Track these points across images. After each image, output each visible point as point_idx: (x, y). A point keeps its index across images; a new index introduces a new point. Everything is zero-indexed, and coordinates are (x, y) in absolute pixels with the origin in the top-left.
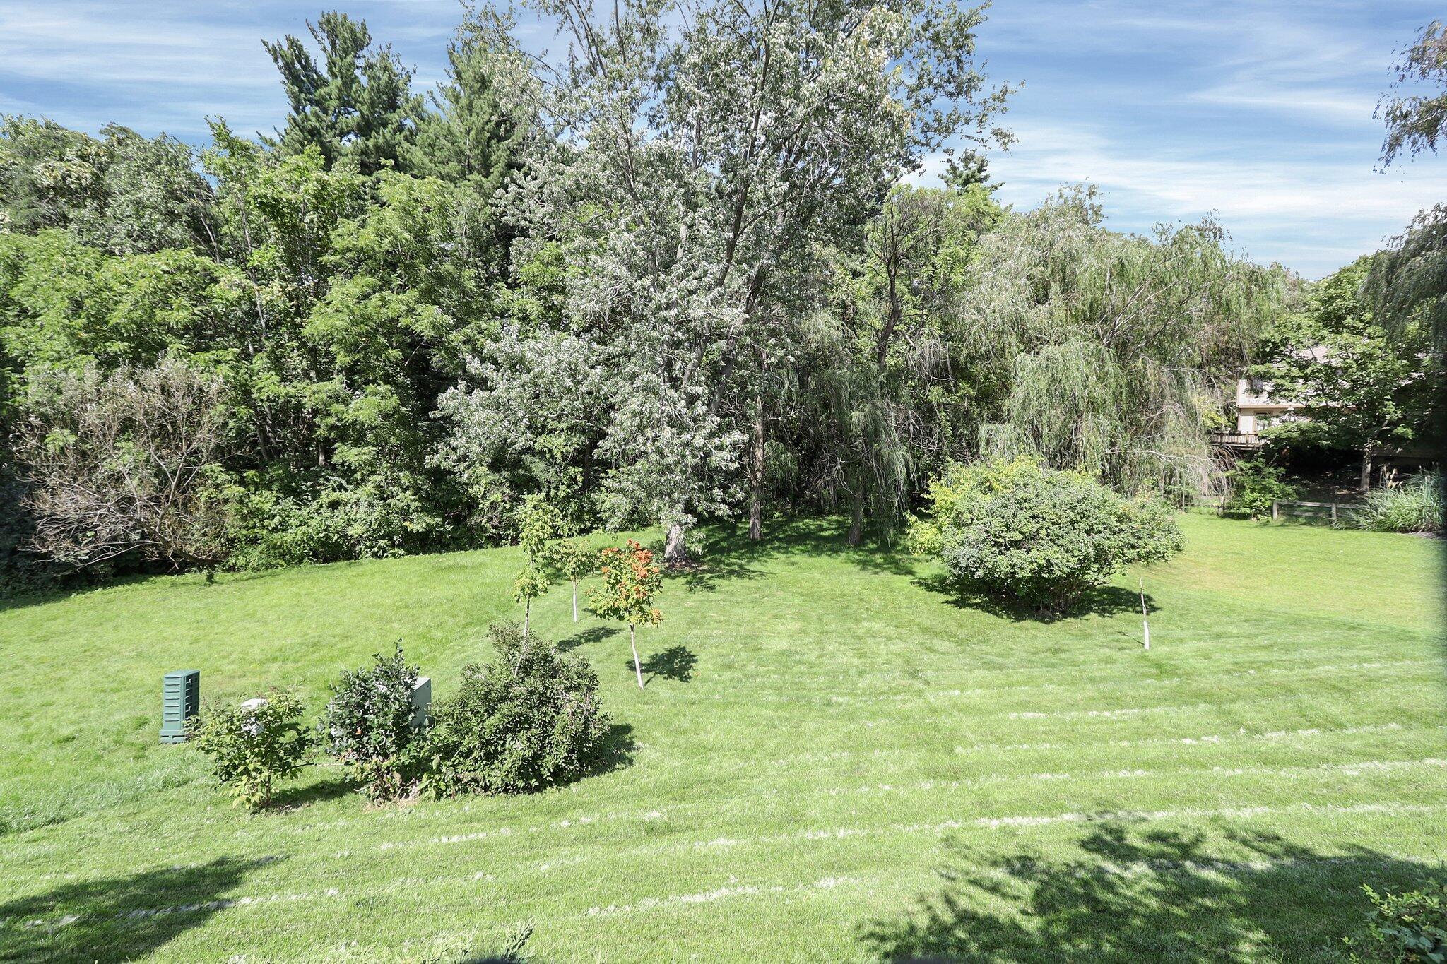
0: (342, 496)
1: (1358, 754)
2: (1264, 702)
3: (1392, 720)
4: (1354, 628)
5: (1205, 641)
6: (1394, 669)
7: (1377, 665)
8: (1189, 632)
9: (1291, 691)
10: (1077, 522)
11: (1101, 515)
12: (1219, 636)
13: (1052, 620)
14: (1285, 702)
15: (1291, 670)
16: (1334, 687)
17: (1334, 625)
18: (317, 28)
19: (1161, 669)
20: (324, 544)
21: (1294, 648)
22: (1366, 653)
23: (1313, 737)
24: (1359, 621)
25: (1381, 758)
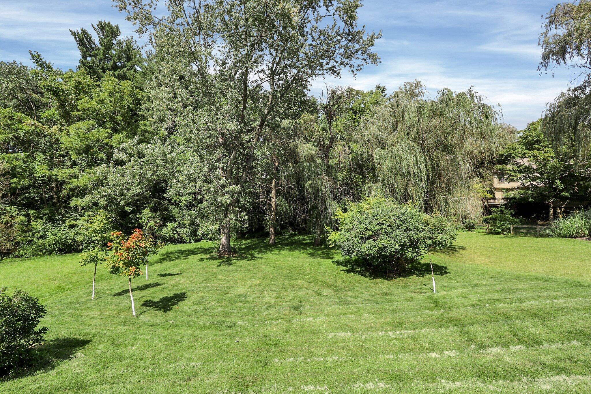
0: (77, 222)
1: (550, 368)
2: (490, 325)
3: (574, 338)
4: (548, 281)
5: (467, 288)
6: (571, 303)
7: (562, 301)
8: (459, 284)
9: (508, 318)
10: (401, 225)
11: (412, 222)
12: (475, 285)
13: (392, 279)
14: (504, 325)
15: (511, 304)
16: (535, 315)
17: (537, 279)
18: (96, 27)
19: (437, 304)
20: (64, 245)
21: (515, 291)
22: (555, 293)
23: (519, 351)
24: (550, 277)
25: (567, 372)
